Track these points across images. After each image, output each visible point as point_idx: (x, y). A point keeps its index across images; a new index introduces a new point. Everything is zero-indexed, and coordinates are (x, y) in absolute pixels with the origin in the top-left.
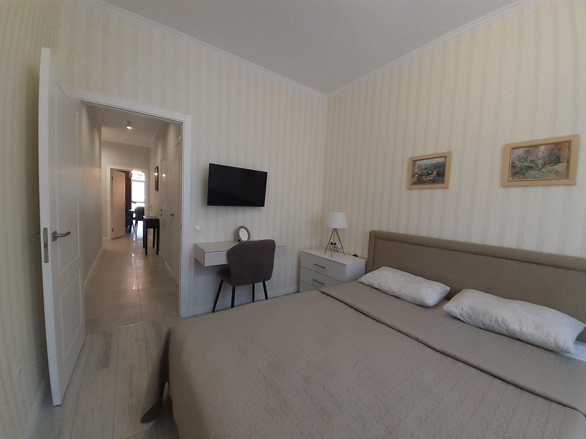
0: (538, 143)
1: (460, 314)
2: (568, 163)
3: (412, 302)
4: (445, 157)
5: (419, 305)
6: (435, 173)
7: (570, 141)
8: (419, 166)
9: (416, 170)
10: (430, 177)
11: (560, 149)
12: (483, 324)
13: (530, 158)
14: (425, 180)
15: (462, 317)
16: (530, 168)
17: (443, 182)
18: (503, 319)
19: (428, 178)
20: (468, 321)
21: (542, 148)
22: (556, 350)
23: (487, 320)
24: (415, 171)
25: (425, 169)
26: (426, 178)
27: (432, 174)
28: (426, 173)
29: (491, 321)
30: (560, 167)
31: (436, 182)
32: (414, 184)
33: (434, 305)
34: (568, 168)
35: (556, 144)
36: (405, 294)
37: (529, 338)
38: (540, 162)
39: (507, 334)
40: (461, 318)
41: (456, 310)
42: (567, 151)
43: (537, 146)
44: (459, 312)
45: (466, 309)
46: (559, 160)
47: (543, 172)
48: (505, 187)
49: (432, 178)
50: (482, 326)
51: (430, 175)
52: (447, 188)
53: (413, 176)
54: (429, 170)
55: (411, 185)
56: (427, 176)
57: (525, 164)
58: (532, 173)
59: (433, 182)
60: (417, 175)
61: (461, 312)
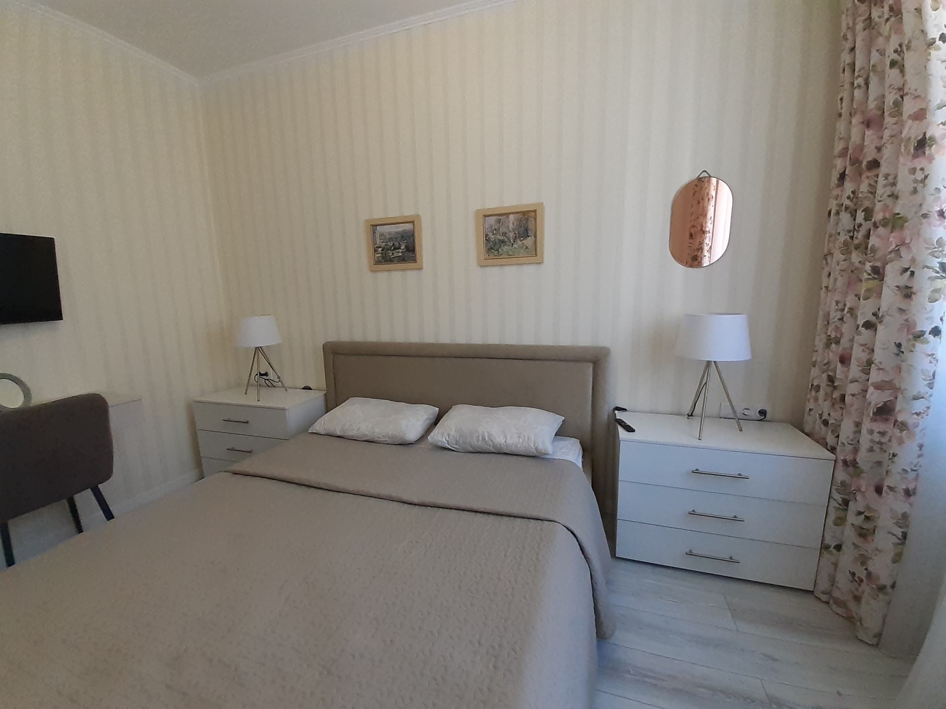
0: (509, 211)
1: (447, 442)
2: (535, 236)
3: (391, 443)
4: (413, 222)
5: (400, 444)
6: (403, 247)
7: (535, 211)
8: (382, 235)
9: (378, 241)
10: (399, 252)
11: (527, 220)
12: (472, 448)
13: (502, 230)
14: (392, 257)
15: (449, 445)
16: (503, 242)
17: (415, 260)
18: (490, 435)
19: (396, 254)
20: (457, 449)
21: (511, 216)
22: (537, 454)
23: (474, 442)
24: (378, 243)
25: (390, 239)
26: (393, 254)
27: (400, 249)
28: (392, 246)
29: (478, 440)
30: (529, 242)
31: (406, 261)
32: (378, 262)
33: (418, 438)
34: (535, 242)
35: (524, 213)
36: (381, 434)
37: (514, 449)
38: (511, 235)
39: (495, 451)
40: (449, 447)
41: (442, 438)
42: (533, 222)
43: (508, 214)
44: (446, 440)
45: (453, 433)
46: (527, 233)
47: (514, 248)
48: (481, 266)
49: (400, 254)
50: (471, 449)
51: (398, 249)
52: (421, 269)
53: (375, 251)
54: (396, 242)
55: (374, 265)
56: (393, 250)
57: (498, 237)
58: (505, 248)
59: (402, 260)
60: (380, 249)
61: (448, 439)
